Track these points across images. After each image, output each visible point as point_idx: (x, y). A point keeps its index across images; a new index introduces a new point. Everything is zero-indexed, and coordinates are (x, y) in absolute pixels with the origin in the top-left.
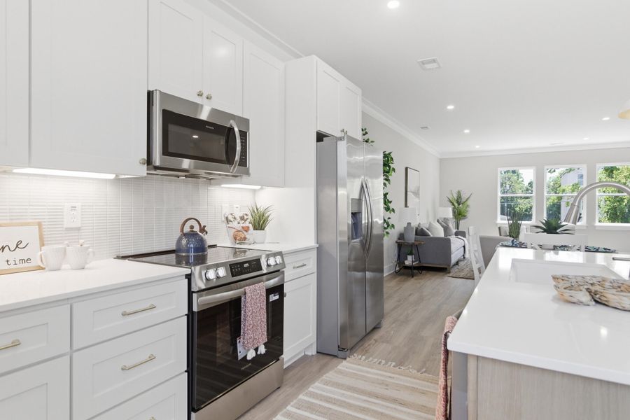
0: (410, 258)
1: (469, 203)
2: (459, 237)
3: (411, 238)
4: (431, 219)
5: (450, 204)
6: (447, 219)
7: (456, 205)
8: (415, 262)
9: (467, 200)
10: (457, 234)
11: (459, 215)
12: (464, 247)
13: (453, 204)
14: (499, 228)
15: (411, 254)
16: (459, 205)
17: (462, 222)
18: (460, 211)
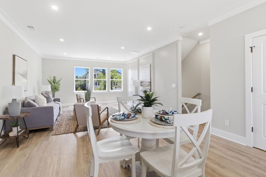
0: (15, 129)
1: (60, 83)
2: (56, 102)
3: (17, 111)
4: (36, 94)
5: (49, 83)
6: (48, 92)
7: (53, 84)
8: (20, 131)
9: (59, 81)
10: (55, 100)
11: (55, 89)
12: (60, 108)
13: (51, 83)
14: (77, 95)
15: (16, 126)
16: (54, 83)
17: (56, 93)
18: (55, 87)
